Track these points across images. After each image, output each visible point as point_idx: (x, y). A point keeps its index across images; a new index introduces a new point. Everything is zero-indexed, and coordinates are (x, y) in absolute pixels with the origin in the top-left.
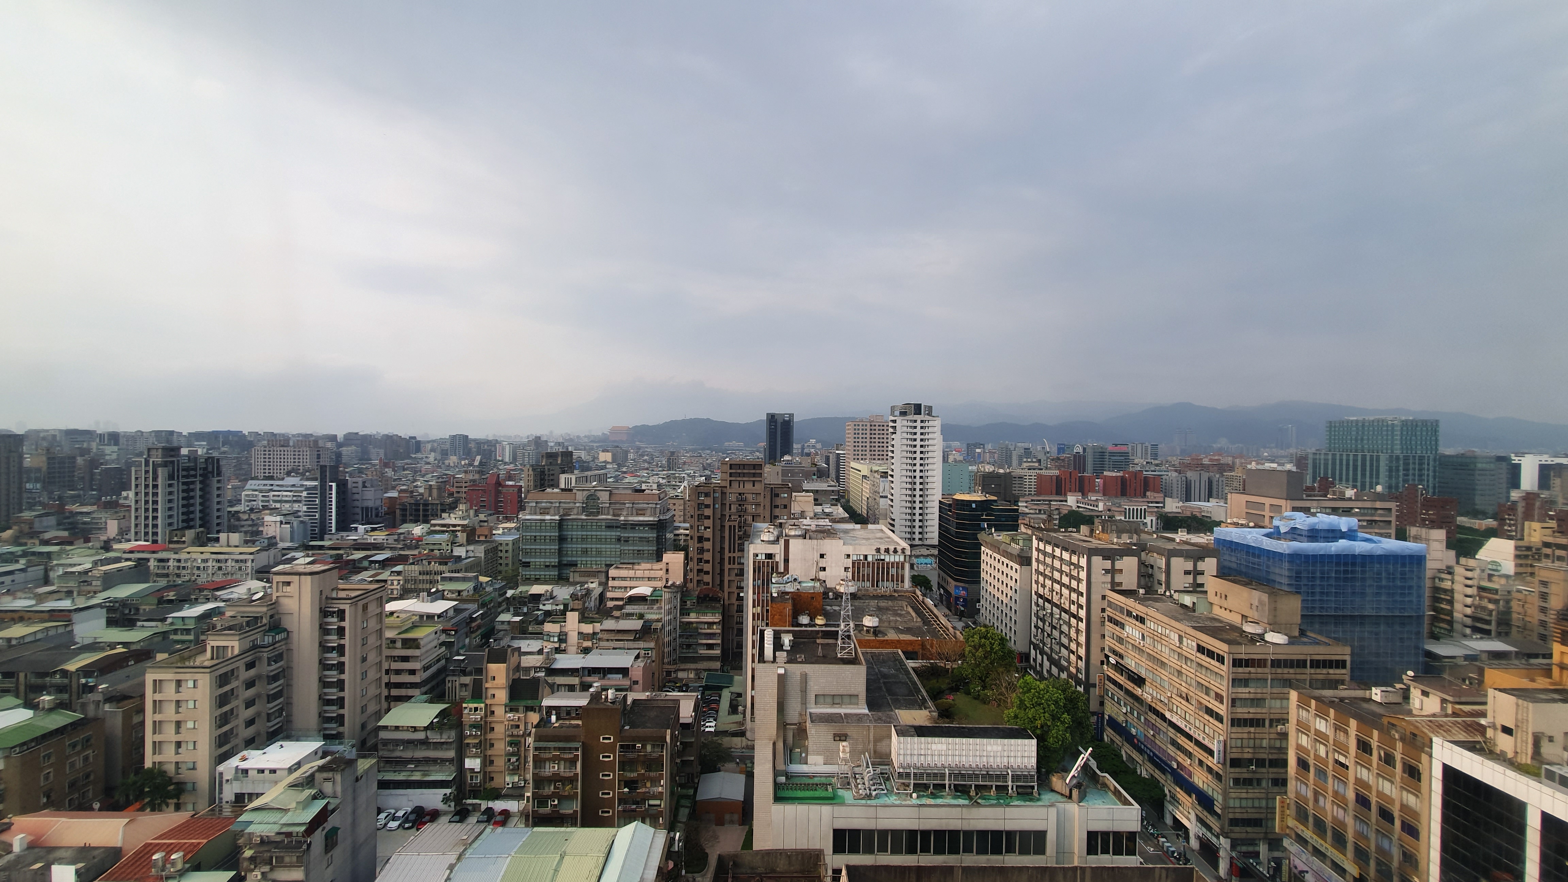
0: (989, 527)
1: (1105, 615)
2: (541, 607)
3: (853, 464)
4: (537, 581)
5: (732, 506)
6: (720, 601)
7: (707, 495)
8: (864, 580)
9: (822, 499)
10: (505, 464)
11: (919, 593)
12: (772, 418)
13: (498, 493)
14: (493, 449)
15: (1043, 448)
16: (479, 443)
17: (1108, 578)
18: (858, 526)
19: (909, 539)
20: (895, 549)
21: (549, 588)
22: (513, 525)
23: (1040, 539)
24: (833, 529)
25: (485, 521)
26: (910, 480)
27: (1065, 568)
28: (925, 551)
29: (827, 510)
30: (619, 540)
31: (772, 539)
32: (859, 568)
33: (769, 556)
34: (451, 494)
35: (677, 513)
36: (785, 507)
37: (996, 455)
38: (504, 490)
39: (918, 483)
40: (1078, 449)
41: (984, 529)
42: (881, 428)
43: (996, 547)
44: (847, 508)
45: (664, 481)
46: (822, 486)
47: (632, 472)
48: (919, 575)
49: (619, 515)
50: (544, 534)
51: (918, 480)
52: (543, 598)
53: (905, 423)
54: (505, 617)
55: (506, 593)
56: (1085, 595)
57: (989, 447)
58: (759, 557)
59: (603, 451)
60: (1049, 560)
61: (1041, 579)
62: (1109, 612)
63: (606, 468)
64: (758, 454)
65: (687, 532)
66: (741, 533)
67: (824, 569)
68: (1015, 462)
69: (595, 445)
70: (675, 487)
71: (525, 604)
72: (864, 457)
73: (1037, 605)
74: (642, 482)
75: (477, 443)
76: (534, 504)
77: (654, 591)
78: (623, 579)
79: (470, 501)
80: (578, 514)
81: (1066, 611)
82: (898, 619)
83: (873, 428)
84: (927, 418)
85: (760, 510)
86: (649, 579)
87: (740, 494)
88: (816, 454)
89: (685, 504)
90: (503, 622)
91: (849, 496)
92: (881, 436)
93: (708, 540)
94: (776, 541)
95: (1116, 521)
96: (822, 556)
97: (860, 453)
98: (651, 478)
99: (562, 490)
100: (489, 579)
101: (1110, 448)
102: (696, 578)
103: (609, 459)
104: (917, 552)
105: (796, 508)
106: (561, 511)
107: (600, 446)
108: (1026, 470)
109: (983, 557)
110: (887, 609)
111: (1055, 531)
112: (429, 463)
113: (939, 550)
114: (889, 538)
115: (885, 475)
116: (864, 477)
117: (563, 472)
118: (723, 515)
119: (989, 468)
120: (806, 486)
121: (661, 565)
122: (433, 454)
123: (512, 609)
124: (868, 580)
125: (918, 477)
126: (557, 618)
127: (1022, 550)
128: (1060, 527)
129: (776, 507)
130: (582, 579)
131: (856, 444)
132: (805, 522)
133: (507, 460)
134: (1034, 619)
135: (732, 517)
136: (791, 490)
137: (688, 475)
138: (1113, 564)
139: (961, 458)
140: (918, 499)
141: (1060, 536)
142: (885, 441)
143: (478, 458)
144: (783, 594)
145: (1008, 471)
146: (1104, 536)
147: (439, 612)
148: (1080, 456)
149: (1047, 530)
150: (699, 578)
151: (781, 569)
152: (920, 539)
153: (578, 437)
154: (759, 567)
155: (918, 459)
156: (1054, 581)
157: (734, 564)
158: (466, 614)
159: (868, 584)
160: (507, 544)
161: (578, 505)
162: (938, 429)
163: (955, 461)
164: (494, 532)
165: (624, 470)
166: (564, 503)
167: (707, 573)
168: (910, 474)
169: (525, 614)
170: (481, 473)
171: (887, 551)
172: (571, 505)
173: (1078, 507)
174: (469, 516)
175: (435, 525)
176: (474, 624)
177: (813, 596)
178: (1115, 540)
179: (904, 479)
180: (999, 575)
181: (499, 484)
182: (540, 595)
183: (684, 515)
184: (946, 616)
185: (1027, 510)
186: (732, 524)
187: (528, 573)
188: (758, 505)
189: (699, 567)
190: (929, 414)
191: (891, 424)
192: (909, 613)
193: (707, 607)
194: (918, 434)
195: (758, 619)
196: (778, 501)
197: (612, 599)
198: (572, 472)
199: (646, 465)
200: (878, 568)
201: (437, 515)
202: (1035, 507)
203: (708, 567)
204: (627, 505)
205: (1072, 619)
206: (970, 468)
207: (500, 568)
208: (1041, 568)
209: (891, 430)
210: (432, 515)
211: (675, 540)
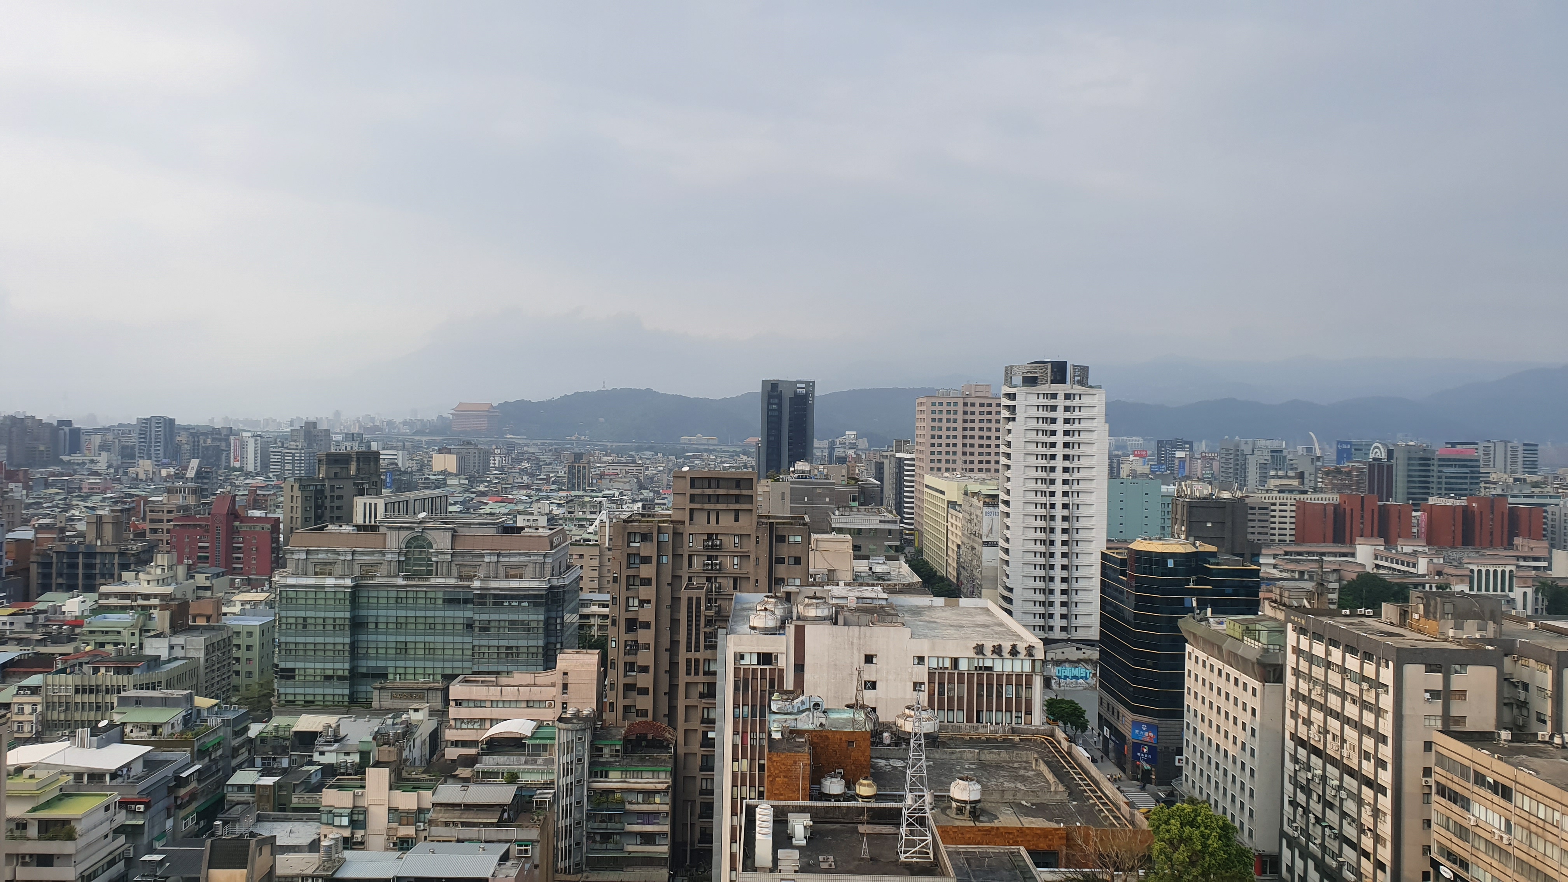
0: (1202, 605)
1: (1431, 781)
2: (316, 757)
3: (930, 480)
4: (309, 706)
5: (695, 560)
6: (668, 747)
7: (645, 537)
8: (950, 709)
9: (868, 546)
10: (248, 475)
11: (1060, 735)
12: (772, 390)
13: (232, 532)
14: (223, 446)
15: (1309, 450)
16: (195, 433)
17: (1437, 707)
18: (940, 601)
19: (1043, 628)
20: (1014, 647)
21: (331, 720)
22: (262, 596)
23: (1301, 630)
24: (891, 606)
25: (206, 588)
26: (1043, 512)
27: (1351, 688)
28: (1072, 653)
29: (878, 569)
30: (470, 626)
31: (771, 623)
32: (941, 685)
33: (766, 658)
34: (140, 535)
35: (587, 574)
36: (797, 561)
37: (1216, 464)
38: (245, 527)
39: (1059, 519)
40: (1379, 452)
41: (1191, 610)
42: (986, 409)
43: (1213, 645)
44: (918, 565)
45: (561, 511)
46: (869, 521)
47: (497, 494)
48: (1062, 701)
49: (471, 578)
50: (322, 614)
51: (1059, 512)
52: (320, 740)
53: (1033, 399)
54: (244, 777)
55: (246, 729)
56: (1390, 741)
57: (1202, 447)
58: (746, 661)
59: (440, 452)
60: (1318, 672)
61: (1303, 708)
62: (1439, 775)
63: (445, 485)
64: (745, 458)
65: (606, 611)
66: (711, 613)
67: (873, 685)
68: (1253, 476)
69: (424, 439)
70: (581, 524)
71: (284, 751)
72: (951, 466)
73: (1295, 759)
74: (515, 514)
75: (193, 435)
76: (303, 556)
77: (539, 727)
78: (478, 703)
79: (176, 548)
80: (389, 575)
81: (1352, 773)
82: (1019, 785)
83: (969, 409)
84: (1078, 389)
85: (749, 568)
86: (529, 704)
87: (710, 536)
88: (858, 459)
89: (601, 555)
90: (240, 788)
91: (921, 542)
92: (985, 425)
93: (647, 626)
94: (779, 629)
95: (1452, 594)
96: (869, 659)
97: (943, 457)
98: (536, 505)
99: (359, 527)
100: (215, 701)
101: (1440, 449)
102: (621, 703)
103: (452, 467)
104: (1056, 654)
105: (817, 564)
106: (356, 568)
107: (434, 443)
108: (1275, 494)
109: (1189, 665)
110: (998, 766)
111: (1332, 614)
112: (97, 474)
113: (1102, 652)
114: (1001, 625)
115: (992, 500)
116: (952, 504)
117: (361, 493)
118: (676, 578)
119: (1201, 490)
120: (838, 521)
121: (554, 676)
122: (104, 454)
123: (258, 761)
124: (961, 708)
125: (1059, 506)
126: (346, 780)
127: (1266, 651)
128: (1341, 606)
129: (781, 560)
130: (398, 704)
131: (936, 441)
132: (837, 591)
133: (250, 467)
134: (1289, 788)
135: (695, 581)
136: (808, 529)
137: (610, 499)
138: (1447, 681)
139: (1146, 469)
140: (1058, 549)
141: (1341, 623)
142: (993, 434)
143: (194, 463)
144: (793, 733)
145: (1239, 494)
146: (1429, 625)
147: (114, 767)
148: (1381, 466)
149: (1317, 612)
150: (628, 702)
151: (789, 684)
152: (1063, 629)
153: (390, 423)
154: (746, 681)
155: (1059, 469)
156: (1329, 712)
157: (697, 673)
158: (167, 771)
159: (960, 716)
160: (250, 634)
161: (389, 557)
162: (1099, 412)
163: (1134, 474)
164: (225, 609)
165: (482, 488)
166: (363, 553)
167: (644, 692)
168: (1043, 499)
169: (284, 772)
170: (199, 492)
171: (997, 650)
172: (376, 557)
173: (1378, 566)
174: (175, 577)
175: (107, 596)
176: (183, 792)
177: (850, 739)
178: (1451, 633)
179: (1031, 509)
180: (1221, 701)
181: (234, 515)
182: (313, 735)
183: (600, 577)
184: (1114, 780)
185: (1276, 573)
186: (694, 594)
187: (290, 690)
188: (744, 557)
189: (629, 681)
190: (1083, 382)
191: (1005, 402)
192: (1040, 774)
193: (642, 760)
194: (1060, 421)
195: (743, 784)
196: (783, 550)
197: (456, 744)
198: (378, 493)
199: (526, 480)
200: (980, 685)
201: (112, 576)
202: (1292, 567)
203: (645, 680)
204: (487, 559)
205: (1364, 788)
206: (1164, 488)
207: (235, 680)
208: (1304, 688)
209: (1005, 413)
210: (103, 576)
211: (581, 627)
